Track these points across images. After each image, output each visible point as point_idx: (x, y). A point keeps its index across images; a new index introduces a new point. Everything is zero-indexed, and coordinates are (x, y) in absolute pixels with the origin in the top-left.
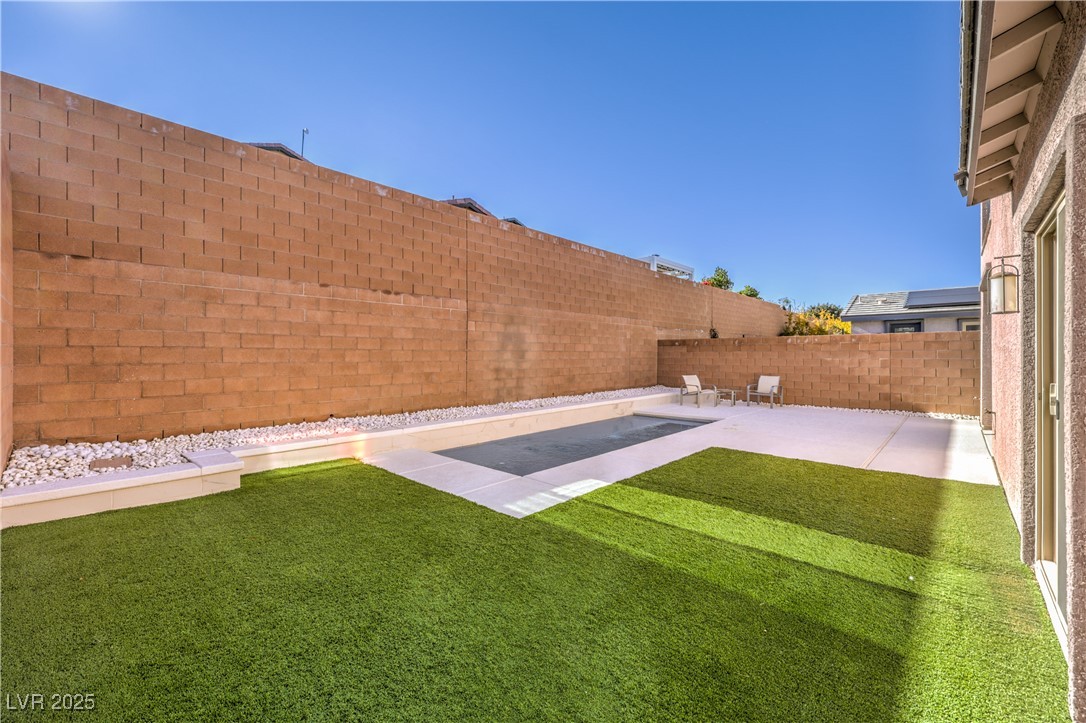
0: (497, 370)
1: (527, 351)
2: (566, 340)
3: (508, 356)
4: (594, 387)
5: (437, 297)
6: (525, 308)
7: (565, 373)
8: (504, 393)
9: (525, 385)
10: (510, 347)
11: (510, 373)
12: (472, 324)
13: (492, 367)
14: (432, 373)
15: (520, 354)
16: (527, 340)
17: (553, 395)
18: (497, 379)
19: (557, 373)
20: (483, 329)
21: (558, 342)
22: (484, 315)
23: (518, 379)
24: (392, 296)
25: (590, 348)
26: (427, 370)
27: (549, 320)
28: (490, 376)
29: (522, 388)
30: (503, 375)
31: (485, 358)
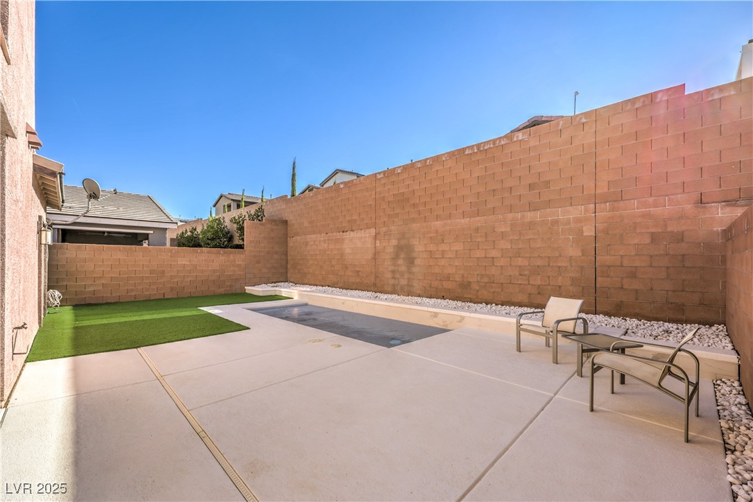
0: (393, 272)
1: (416, 258)
2: (458, 247)
3: (400, 262)
4: (503, 298)
5: (361, 230)
6: (414, 225)
7: (458, 280)
8: (398, 288)
9: (414, 284)
10: (402, 256)
11: (402, 274)
12: (378, 242)
13: (390, 269)
14: (359, 271)
15: (411, 261)
16: (416, 250)
17: (443, 298)
18: (393, 278)
19: (448, 278)
20: (384, 245)
21: (447, 249)
22: (384, 235)
23: (409, 279)
24: (345, 233)
25: (494, 253)
26: (358, 269)
27: (437, 231)
28: (389, 275)
29: (413, 286)
30: (398, 276)
31: (386, 263)
